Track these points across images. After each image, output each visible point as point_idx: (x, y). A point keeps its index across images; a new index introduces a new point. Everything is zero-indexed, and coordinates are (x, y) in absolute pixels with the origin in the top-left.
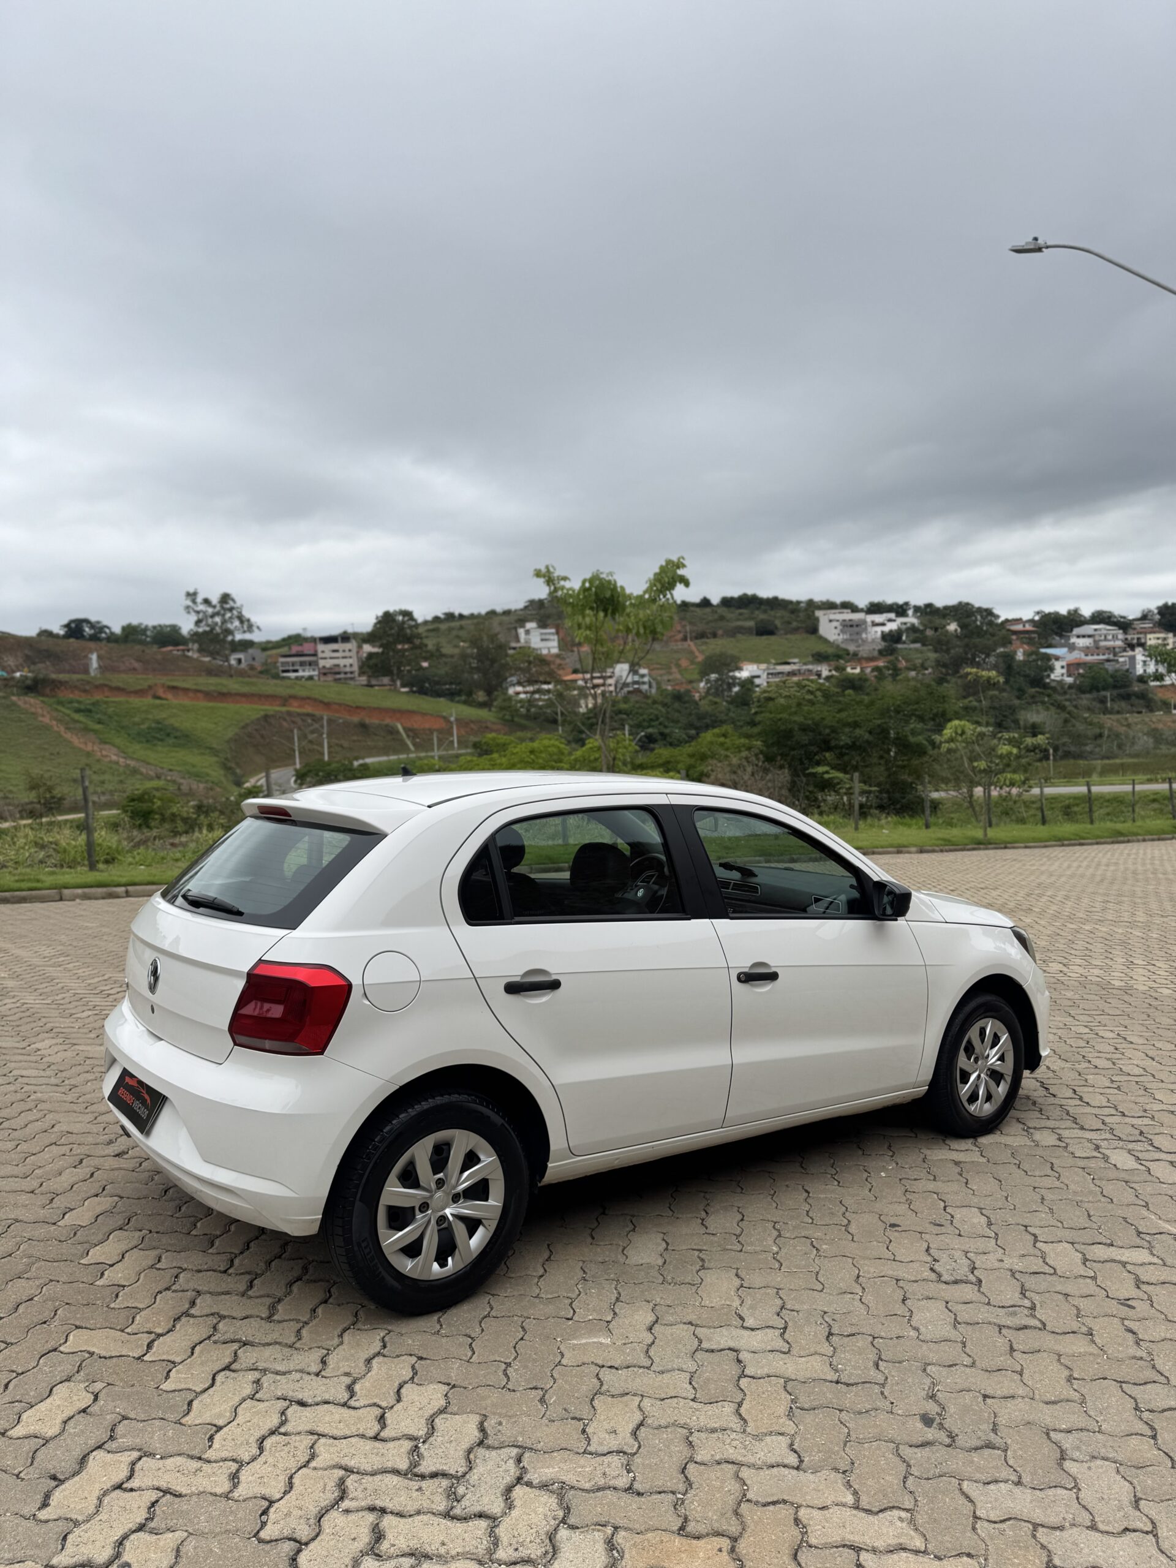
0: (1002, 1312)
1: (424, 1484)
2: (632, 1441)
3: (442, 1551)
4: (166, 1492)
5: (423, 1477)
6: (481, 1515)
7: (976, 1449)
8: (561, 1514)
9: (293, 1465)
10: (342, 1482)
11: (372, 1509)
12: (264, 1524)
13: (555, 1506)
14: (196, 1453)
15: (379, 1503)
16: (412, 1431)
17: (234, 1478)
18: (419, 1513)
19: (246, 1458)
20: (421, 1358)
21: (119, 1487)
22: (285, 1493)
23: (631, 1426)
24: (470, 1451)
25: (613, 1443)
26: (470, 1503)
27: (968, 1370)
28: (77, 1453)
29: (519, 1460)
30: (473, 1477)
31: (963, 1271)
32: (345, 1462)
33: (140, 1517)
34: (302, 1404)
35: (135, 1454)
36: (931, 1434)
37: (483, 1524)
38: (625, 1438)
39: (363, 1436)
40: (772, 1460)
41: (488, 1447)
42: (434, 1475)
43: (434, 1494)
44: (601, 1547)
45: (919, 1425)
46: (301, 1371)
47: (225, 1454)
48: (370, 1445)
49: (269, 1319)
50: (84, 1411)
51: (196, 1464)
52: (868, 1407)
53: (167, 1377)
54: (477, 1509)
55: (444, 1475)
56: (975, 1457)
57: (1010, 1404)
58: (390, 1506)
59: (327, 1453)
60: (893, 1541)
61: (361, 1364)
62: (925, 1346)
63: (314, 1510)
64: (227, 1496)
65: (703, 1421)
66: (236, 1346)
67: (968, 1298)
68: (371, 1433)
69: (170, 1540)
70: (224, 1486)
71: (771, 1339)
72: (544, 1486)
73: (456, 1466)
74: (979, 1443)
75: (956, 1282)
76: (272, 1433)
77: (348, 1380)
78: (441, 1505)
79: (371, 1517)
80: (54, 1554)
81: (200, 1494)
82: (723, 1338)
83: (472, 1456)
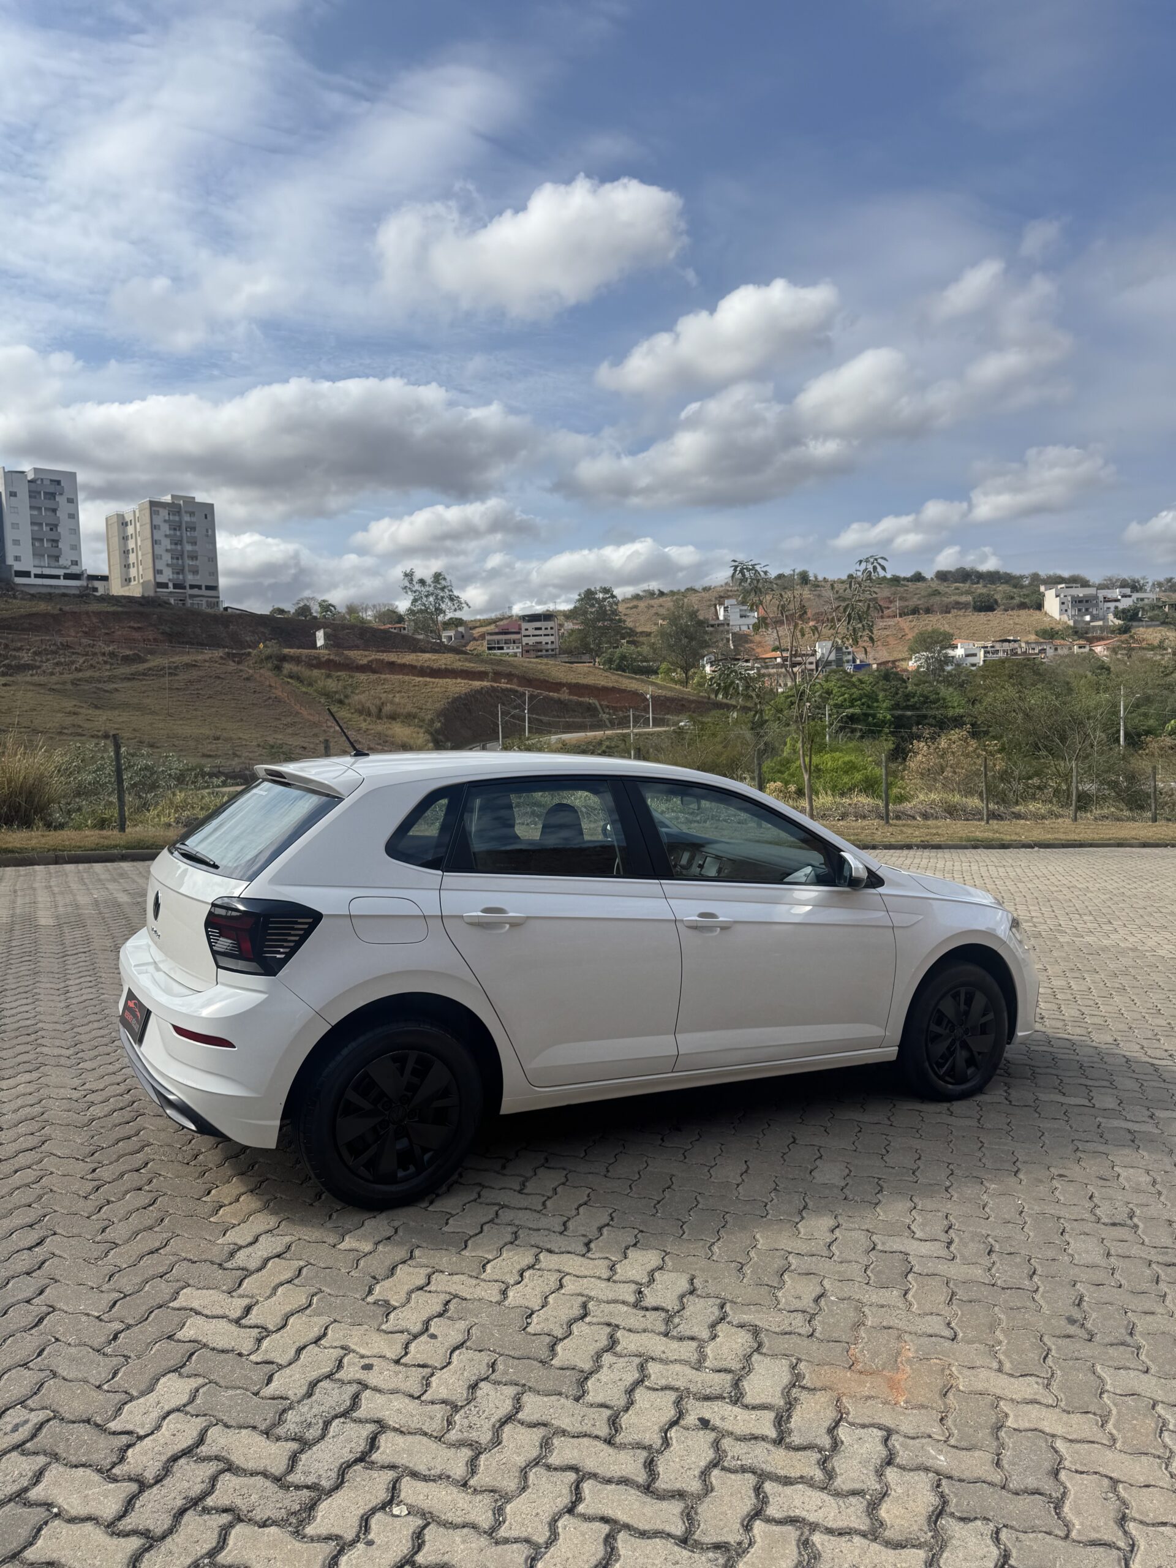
0: (1153, 1251)
1: (648, 1313)
2: (812, 1305)
3: (663, 1356)
4: (456, 1296)
5: (647, 1309)
6: (692, 1339)
7: (1112, 1345)
8: (756, 1345)
9: (547, 1290)
10: (584, 1306)
11: (609, 1325)
12: (529, 1324)
13: (750, 1340)
14: (474, 1274)
15: (614, 1322)
16: (638, 1278)
17: (504, 1293)
18: (644, 1331)
19: (512, 1282)
20: (642, 1231)
21: (421, 1288)
22: (543, 1307)
23: (814, 1295)
24: (682, 1296)
25: (798, 1305)
26: (684, 1329)
27: (1115, 1290)
28: (388, 1263)
29: (722, 1307)
30: (686, 1313)
31: (1121, 1216)
32: (586, 1292)
33: (439, 1308)
34: (550, 1251)
35: (430, 1270)
36: (1072, 1330)
37: (694, 1344)
38: (807, 1302)
39: (599, 1278)
40: (930, 1331)
41: (698, 1296)
42: (656, 1309)
43: (656, 1320)
44: (786, 1369)
45: (1063, 1322)
46: (548, 1230)
47: (496, 1277)
48: (604, 1284)
49: (520, 1192)
50: (389, 1238)
51: (474, 1282)
52: (1019, 1305)
53: (447, 1224)
54: (688, 1333)
55: (663, 1309)
56: (1111, 1350)
57: (1149, 1318)
58: (622, 1325)
59: (570, 1285)
60: (1029, 1397)
61: (594, 1229)
62: (1077, 1269)
63: (564, 1319)
64: (499, 1303)
65: (874, 1299)
66: (497, 1208)
67: (1125, 1238)
68: (605, 1276)
69: (462, 1325)
70: (496, 1297)
71: (937, 1249)
72: (741, 1326)
73: (671, 1304)
74: (1116, 1341)
75: (1114, 1224)
76: (529, 1268)
77: (586, 1240)
78: (663, 1329)
79: (608, 1330)
80: (382, 1324)
81: (480, 1300)
82: (896, 1244)
83: (685, 1300)
